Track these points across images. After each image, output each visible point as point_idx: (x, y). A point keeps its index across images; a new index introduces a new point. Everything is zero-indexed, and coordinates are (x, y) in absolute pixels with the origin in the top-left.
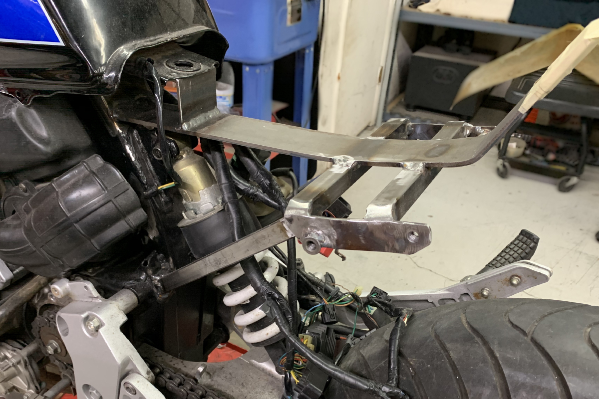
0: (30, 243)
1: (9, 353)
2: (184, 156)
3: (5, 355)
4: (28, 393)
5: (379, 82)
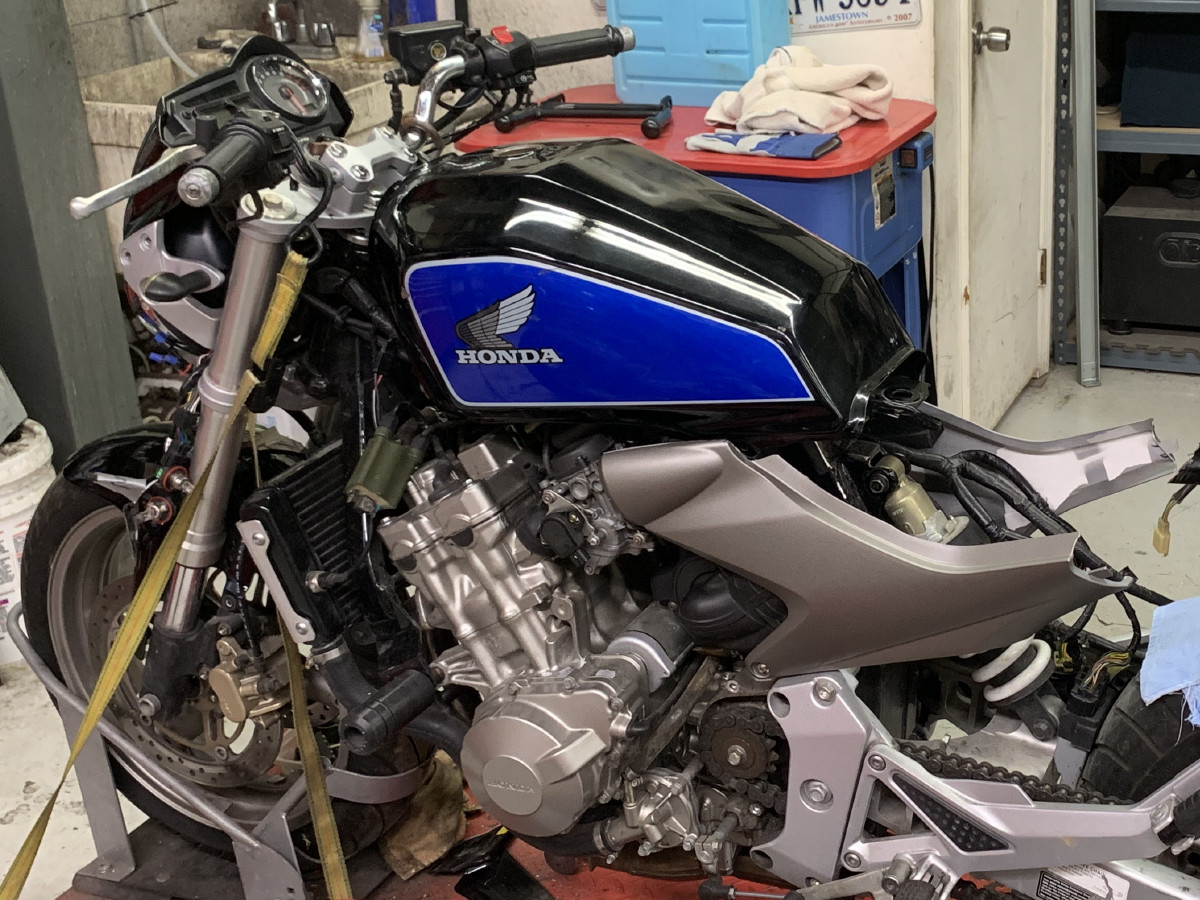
0: (738, 608)
1: (666, 779)
2: (902, 486)
3: (660, 784)
4: (689, 840)
5: (1042, 283)
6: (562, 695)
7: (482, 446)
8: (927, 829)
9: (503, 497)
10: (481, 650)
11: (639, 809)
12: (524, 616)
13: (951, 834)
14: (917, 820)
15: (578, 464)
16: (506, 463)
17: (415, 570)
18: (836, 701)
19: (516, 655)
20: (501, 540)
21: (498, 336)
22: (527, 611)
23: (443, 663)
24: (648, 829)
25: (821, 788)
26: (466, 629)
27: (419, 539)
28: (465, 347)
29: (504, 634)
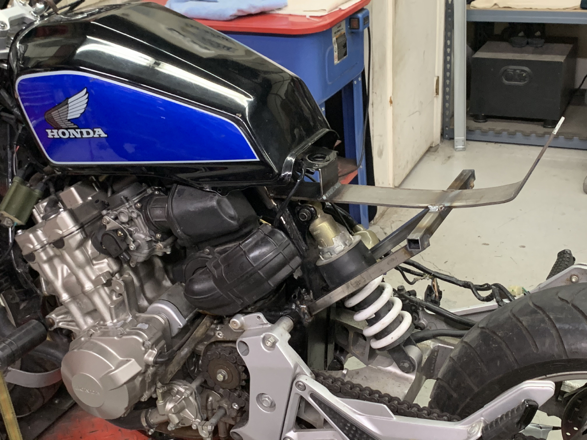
0: (218, 290)
1: (182, 387)
2: (319, 216)
3: (178, 390)
4: (195, 422)
5: (437, 95)
6: (116, 338)
7: (73, 189)
8: (331, 427)
9: (83, 219)
10: (74, 309)
11: (165, 405)
12: (96, 290)
13: (345, 431)
14: (325, 421)
15: (122, 201)
16: (87, 199)
17: (34, 262)
18: (276, 348)
19: (93, 312)
20: (81, 245)
21: (69, 120)
22: (98, 287)
23: (53, 316)
24: (171, 416)
25: (269, 399)
26: (65, 297)
27: (36, 243)
28: (52, 128)
29: (86, 300)
